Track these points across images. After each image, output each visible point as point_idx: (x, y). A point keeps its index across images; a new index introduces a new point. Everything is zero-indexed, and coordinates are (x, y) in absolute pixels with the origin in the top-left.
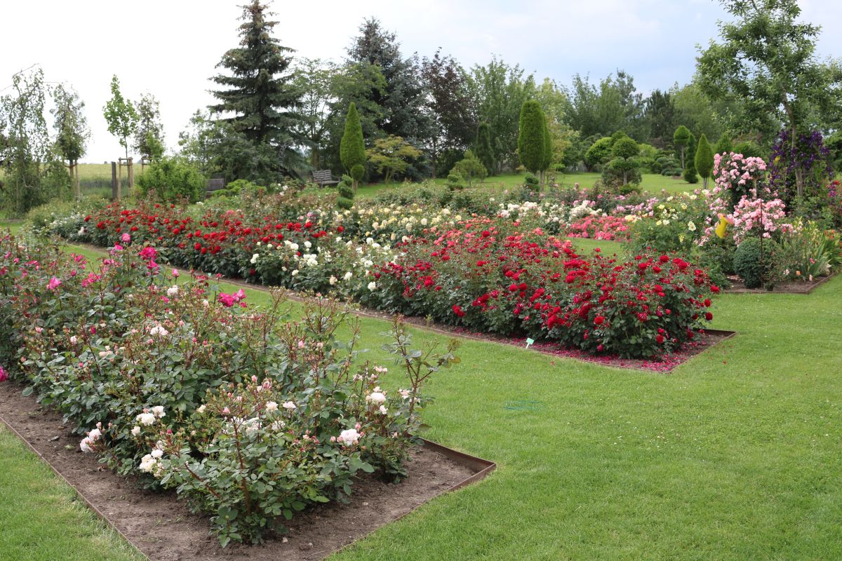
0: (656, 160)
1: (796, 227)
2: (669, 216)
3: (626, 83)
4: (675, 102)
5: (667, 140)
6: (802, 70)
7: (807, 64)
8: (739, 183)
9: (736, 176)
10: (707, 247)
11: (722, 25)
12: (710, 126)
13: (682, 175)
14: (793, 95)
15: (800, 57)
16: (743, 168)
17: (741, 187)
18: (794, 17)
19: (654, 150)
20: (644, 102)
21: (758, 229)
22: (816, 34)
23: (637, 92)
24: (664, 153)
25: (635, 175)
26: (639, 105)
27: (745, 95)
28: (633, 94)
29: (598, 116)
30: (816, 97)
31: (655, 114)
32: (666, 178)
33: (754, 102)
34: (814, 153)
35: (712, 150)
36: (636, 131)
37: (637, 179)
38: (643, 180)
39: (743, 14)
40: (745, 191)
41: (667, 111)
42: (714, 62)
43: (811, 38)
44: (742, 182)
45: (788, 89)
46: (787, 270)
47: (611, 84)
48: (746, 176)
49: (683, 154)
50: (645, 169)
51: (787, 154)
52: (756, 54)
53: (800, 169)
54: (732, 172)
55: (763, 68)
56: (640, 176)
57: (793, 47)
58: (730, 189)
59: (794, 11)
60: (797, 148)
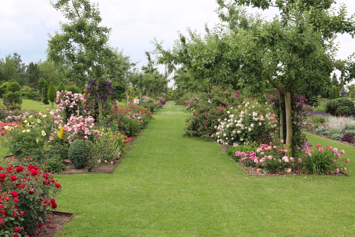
0: (30, 93)
1: (101, 132)
2: (31, 126)
3: (18, 58)
4: (40, 68)
5: (36, 85)
6: (102, 49)
7: (104, 46)
8: (70, 107)
9: (68, 103)
10: (53, 143)
11: (62, 23)
12: (55, 79)
13: (42, 100)
14: (97, 62)
15: (101, 43)
16: (72, 99)
17: (71, 109)
18: (99, 23)
19: (30, 89)
20: (26, 67)
21: (81, 134)
22: (109, 32)
23: (23, 62)
24: (34, 90)
25: (19, 100)
26: (23, 68)
27: (73, 61)
28: (21, 63)
29: (4, 72)
30: (108, 64)
31: (31, 73)
32: (35, 101)
33: (78, 65)
34: (107, 92)
35: (56, 89)
36: (22, 80)
37: (20, 102)
38: (23, 103)
39: (73, 19)
40: (73, 111)
41: (36, 72)
42: (57, 43)
43: (107, 34)
44: (72, 106)
45: (94, 59)
46: (99, 160)
47: (11, 58)
48: (74, 103)
49: (42, 91)
50: (25, 97)
51: (94, 92)
52: (79, 40)
53: (100, 100)
54: (66, 101)
55: (82, 48)
56: (21, 100)
57: (98, 38)
58: (65, 110)
59: (99, 19)
60: (99, 89)
